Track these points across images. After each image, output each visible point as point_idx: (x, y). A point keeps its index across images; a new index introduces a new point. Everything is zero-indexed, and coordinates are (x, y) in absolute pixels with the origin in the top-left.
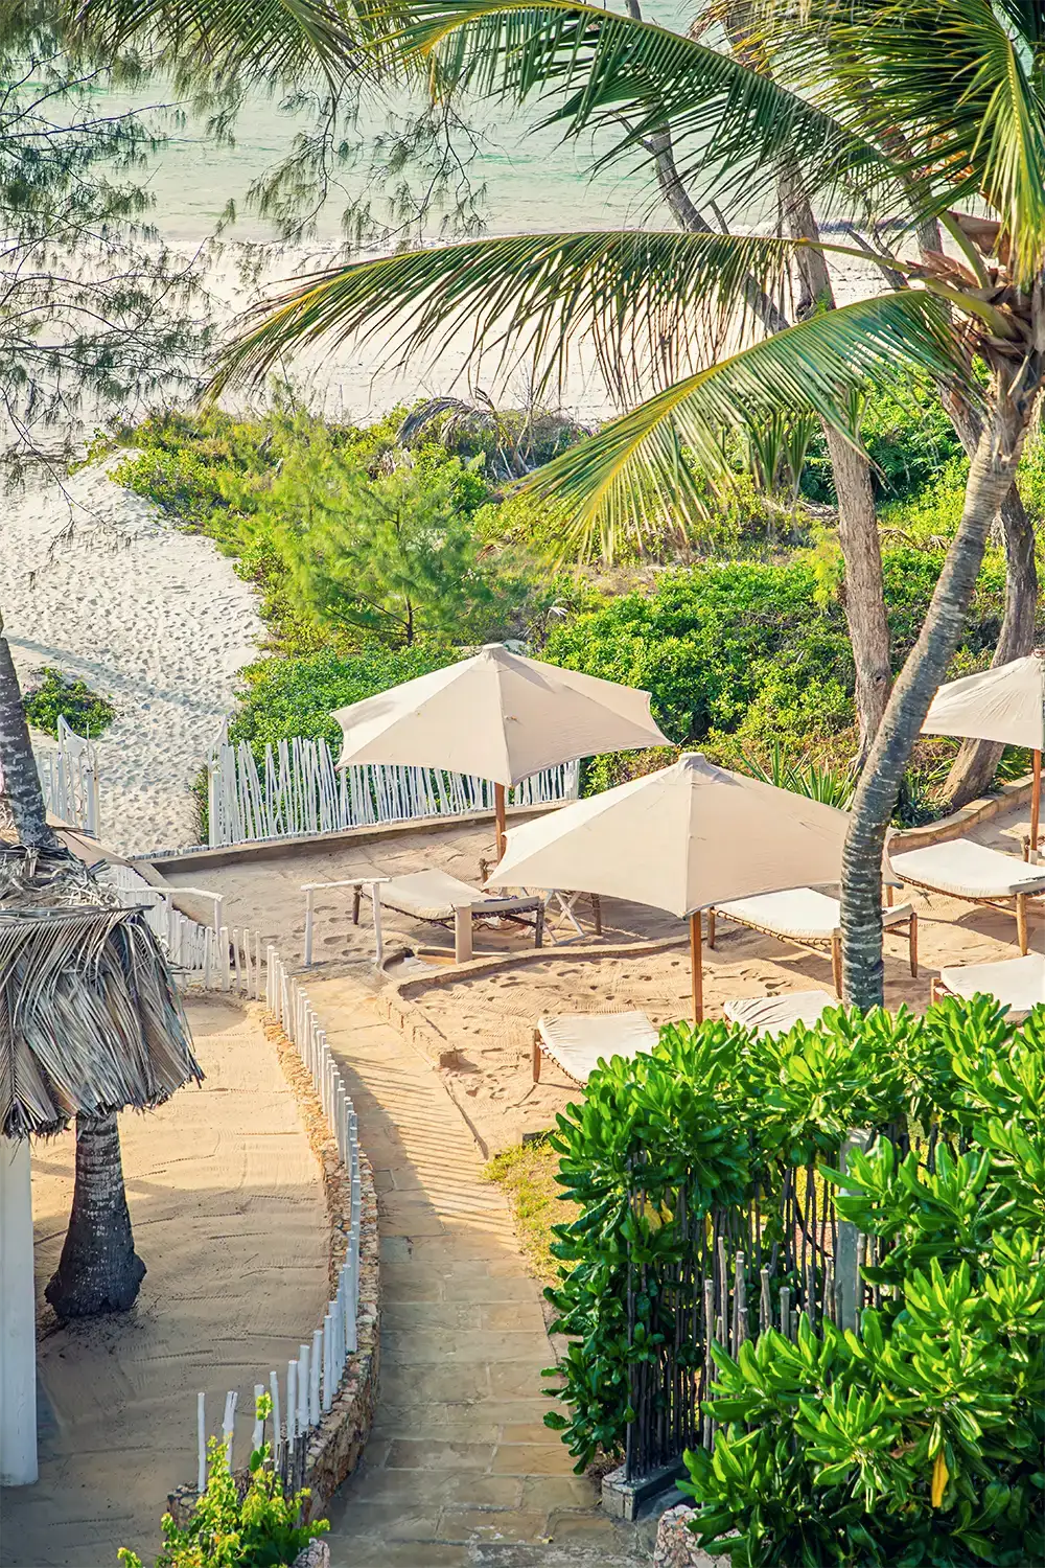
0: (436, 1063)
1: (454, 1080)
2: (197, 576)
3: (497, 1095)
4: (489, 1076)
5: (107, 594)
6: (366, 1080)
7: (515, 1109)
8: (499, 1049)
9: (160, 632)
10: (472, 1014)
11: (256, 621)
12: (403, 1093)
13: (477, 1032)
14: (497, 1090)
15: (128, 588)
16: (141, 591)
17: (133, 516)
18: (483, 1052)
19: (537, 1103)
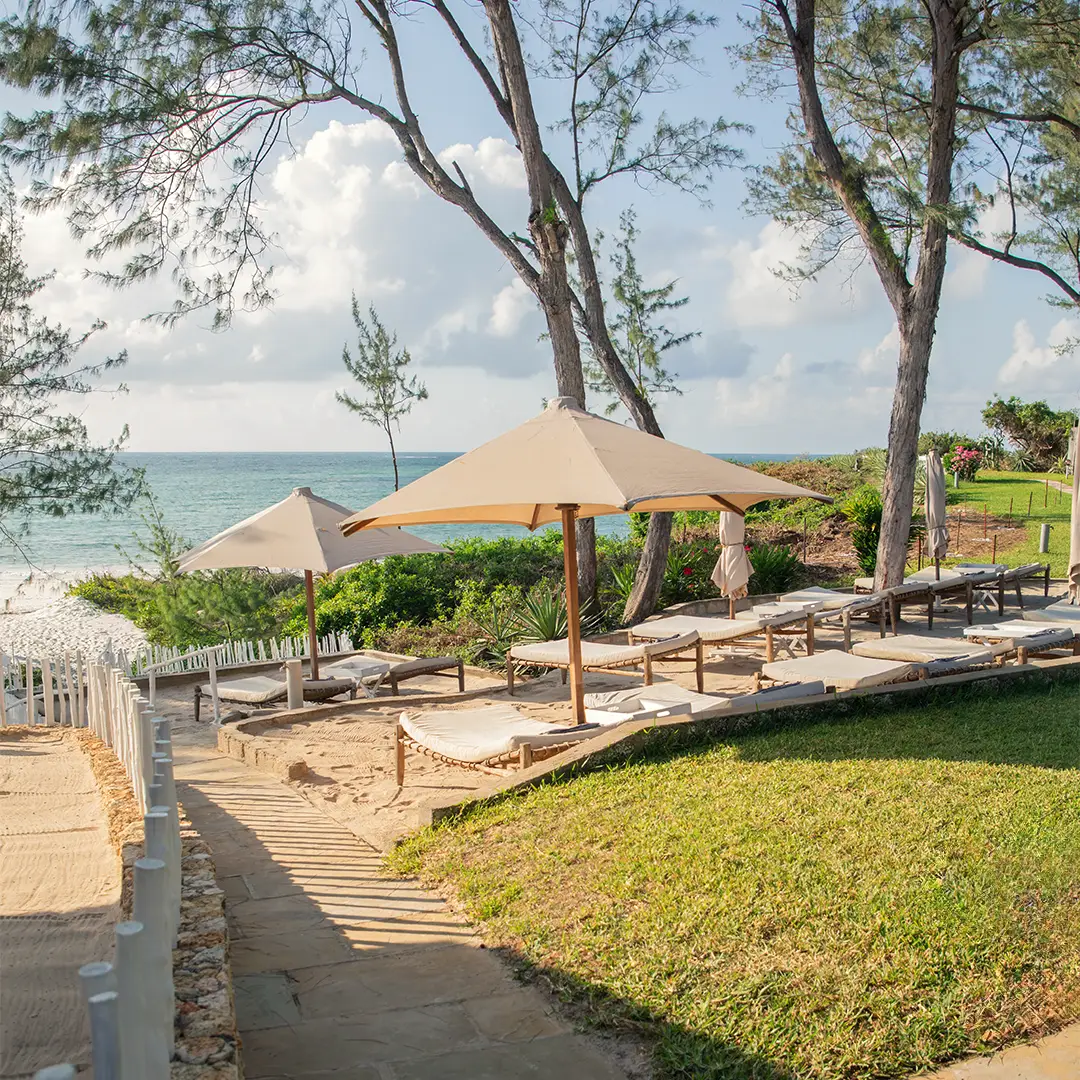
0: (286, 777)
1: (307, 790)
2: (114, 629)
3: (360, 799)
4: (346, 785)
5: (63, 636)
6: (210, 796)
7: (386, 810)
8: (350, 766)
9: (91, 649)
10: (313, 743)
11: (145, 642)
12: (252, 802)
13: (322, 755)
14: (358, 795)
15: (76, 634)
16: (83, 635)
17: (82, 607)
18: (333, 768)
19: (409, 803)
